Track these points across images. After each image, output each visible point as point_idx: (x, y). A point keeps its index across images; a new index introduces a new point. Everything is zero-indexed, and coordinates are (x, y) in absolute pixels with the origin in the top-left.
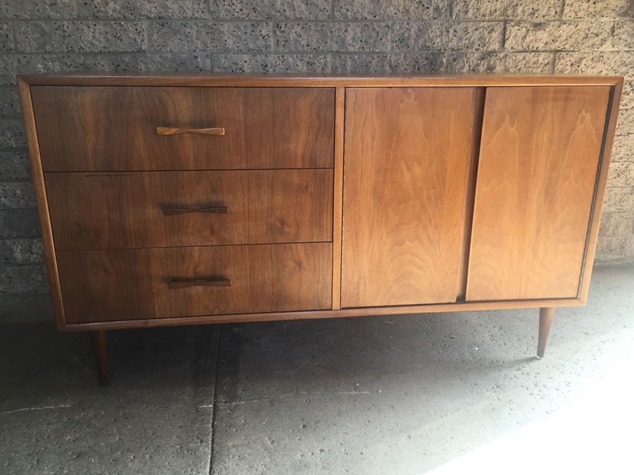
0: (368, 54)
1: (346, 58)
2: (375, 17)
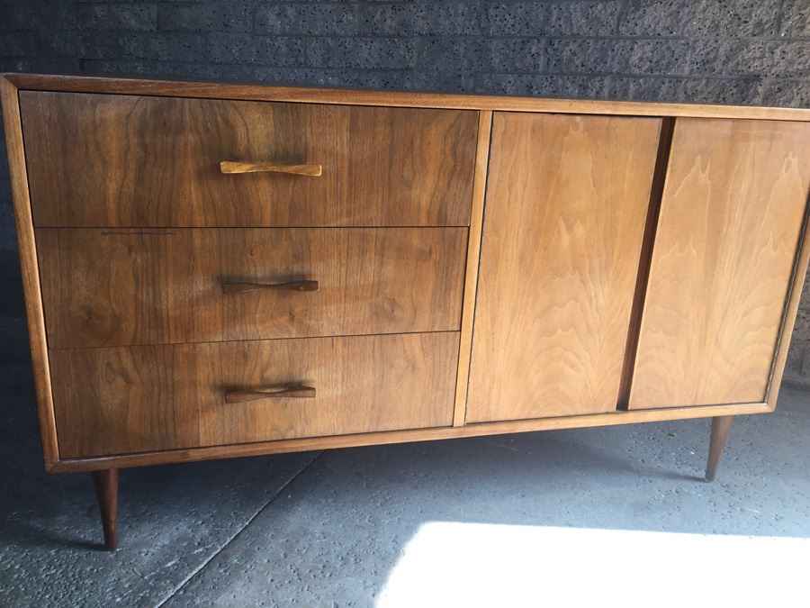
0: (657, 78)
1: (628, 82)
2: (671, 32)
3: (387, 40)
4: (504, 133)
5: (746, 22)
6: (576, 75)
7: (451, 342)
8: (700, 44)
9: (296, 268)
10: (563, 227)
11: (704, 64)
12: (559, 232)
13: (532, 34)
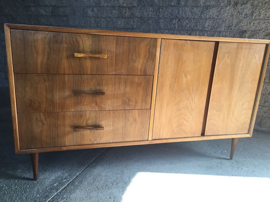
3: (127, 19)
4: (165, 46)
5: (242, 14)
6: (187, 30)
7: (148, 113)
8: (227, 21)
9: (98, 88)
10: (184, 76)
11: (229, 27)
12: (182, 78)
13: (173, 17)
